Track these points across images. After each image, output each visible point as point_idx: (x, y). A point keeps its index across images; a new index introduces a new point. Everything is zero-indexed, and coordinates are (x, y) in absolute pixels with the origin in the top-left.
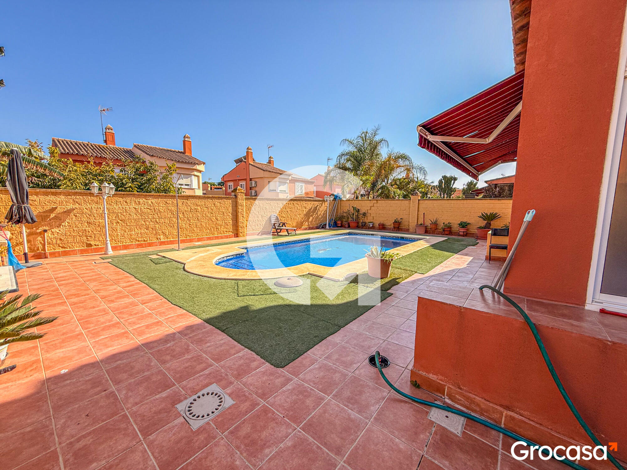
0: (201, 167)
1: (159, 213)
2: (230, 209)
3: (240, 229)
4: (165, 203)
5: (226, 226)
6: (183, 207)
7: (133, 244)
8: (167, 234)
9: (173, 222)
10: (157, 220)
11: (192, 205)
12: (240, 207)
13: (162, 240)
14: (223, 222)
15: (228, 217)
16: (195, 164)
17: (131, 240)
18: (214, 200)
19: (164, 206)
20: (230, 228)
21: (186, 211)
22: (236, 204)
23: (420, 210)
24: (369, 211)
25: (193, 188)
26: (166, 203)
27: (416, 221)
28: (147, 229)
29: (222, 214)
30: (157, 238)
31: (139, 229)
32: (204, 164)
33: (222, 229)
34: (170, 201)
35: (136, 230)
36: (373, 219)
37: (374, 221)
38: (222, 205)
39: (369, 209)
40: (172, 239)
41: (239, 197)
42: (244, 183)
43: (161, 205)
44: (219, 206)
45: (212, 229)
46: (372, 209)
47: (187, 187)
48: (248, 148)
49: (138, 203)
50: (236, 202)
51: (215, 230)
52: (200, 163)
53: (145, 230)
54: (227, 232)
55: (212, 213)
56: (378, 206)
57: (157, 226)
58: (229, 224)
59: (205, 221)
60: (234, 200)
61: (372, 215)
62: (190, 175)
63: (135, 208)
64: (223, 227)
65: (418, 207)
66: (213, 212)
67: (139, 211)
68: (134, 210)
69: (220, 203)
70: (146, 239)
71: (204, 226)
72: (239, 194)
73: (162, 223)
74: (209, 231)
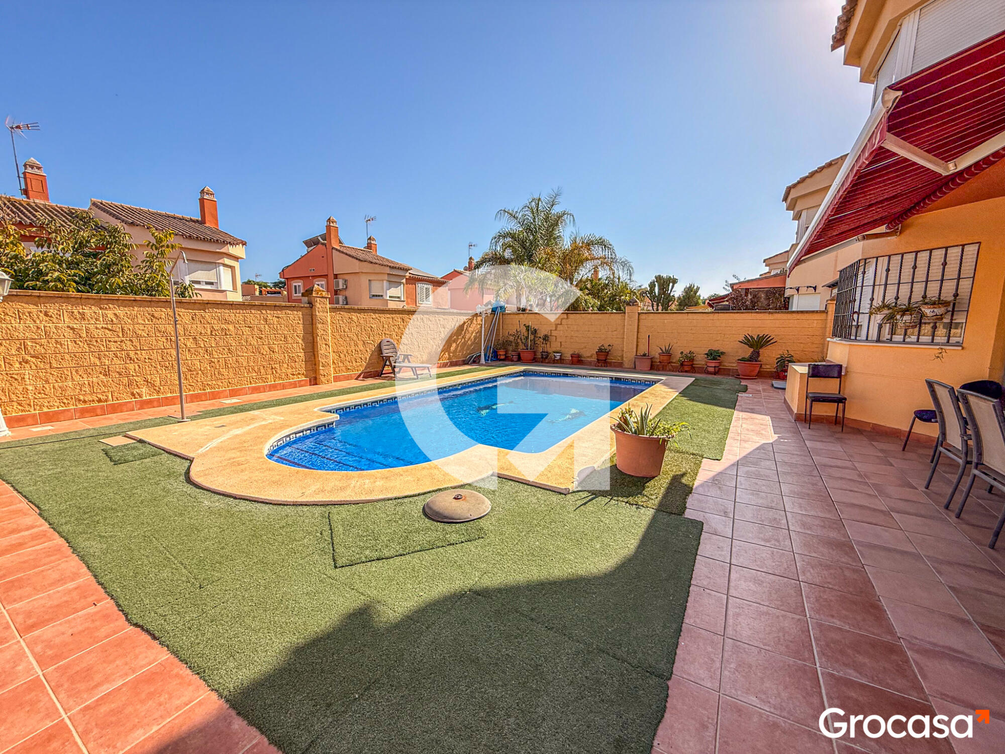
0: (238, 251)
1: (134, 340)
2: (300, 330)
3: (321, 368)
4: (149, 317)
5: (293, 364)
6: (194, 326)
7: (68, 410)
8: (158, 383)
9: (170, 359)
10: (132, 354)
11: (216, 322)
12: (319, 326)
13: (144, 398)
14: (286, 355)
15: (295, 345)
16: (225, 243)
17: (65, 401)
18: (264, 312)
19: (147, 322)
20: (301, 366)
21: (201, 333)
22: (312, 319)
23: (641, 330)
24: (554, 333)
25: (223, 289)
26: (153, 316)
27: (635, 350)
28: (105, 375)
29: (283, 339)
30: (133, 394)
31: (85, 376)
32: (244, 244)
33: (284, 371)
34: (162, 313)
35: (77, 378)
36: (561, 346)
37: (563, 350)
38: (283, 322)
39: (554, 329)
40: (169, 395)
41: (318, 305)
42: (323, 283)
43: (140, 321)
44: (276, 323)
45: (262, 371)
46: (558, 329)
47: (209, 287)
48: (329, 219)
49: (78, 316)
50: (312, 315)
51: (269, 371)
52: (234, 242)
53: (101, 376)
54: (293, 375)
55: (261, 338)
56: (570, 323)
57: (131, 366)
58: (297, 360)
59: (245, 354)
60: (307, 311)
61: (559, 340)
62: (216, 265)
63: (73, 329)
64: (285, 366)
65: (638, 325)
66: (263, 336)
67: (84, 335)
68: (68, 333)
69: (278, 317)
70: (105, 398)
71: (245, 364)
72: (318, 299)
73: (142, 359)
74: (254, 374)
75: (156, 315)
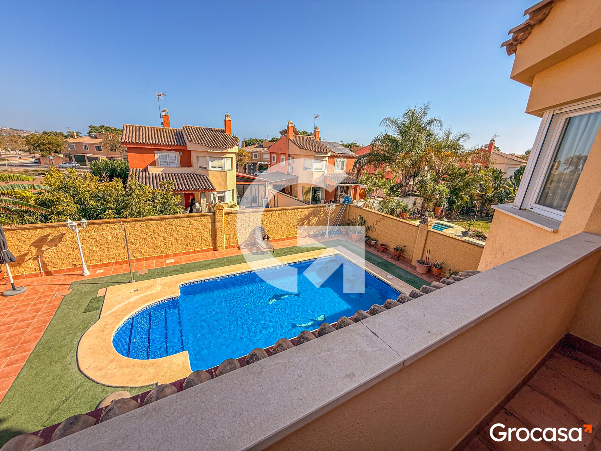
0: (234, 149)
1: (134, 236)
2: (208, 225)
3: (218, 243)
4: (139, 226)
5: (204, 242)
6: (157, 228)
7: (111, 263)
8: (143, 252)
9: (148, 242)
12: (218, 223)
14: (201, 237)
15: (205, 233)
16: (226, 148)
20: (209, 242)
22: (215, 220)
23: (427, 242)
24: (375, 226)
25: (226, 170)
27: (421, 255)
29: (199, 230)
31: (117, 250)
38: (199, 222)
42: (284, 157)
47: (220, 169)
48: (289, 122)
49: (113, 228)
52: (232, 146)
53: (122, 250)
56: (384, 222)
57: (133, 246)
58: (207, 239)
59: (180, 238)
60: (213, 216)
62: (222, 158)
64: (200, 242)
65: (426, 239)
66: (189, 230)
67: (116, 235)
68: (110, 235)
74: (185, 247)
75: (142, 225)
